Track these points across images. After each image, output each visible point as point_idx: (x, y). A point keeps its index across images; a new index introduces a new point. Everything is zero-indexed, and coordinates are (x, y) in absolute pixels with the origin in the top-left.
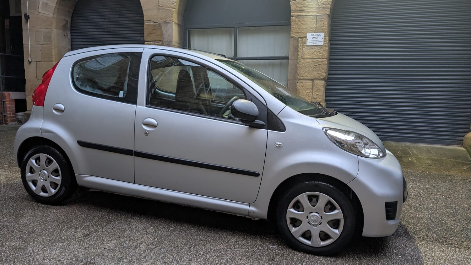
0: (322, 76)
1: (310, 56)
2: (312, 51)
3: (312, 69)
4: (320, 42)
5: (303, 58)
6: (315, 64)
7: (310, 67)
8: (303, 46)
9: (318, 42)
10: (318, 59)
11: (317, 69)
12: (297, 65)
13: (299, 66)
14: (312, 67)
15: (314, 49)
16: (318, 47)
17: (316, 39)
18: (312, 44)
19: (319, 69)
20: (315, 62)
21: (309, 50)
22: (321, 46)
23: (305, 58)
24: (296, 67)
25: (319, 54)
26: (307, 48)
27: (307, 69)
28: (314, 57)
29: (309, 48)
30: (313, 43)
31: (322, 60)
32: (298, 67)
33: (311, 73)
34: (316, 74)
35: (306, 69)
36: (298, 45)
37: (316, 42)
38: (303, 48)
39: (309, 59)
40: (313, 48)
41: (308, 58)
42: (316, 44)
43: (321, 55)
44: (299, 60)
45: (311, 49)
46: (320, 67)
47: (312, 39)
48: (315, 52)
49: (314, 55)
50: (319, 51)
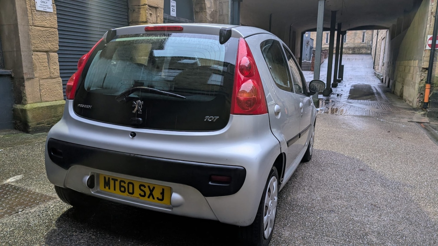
0: (56, 48)
1: (41, 24)
2: (43, 18)
3: (46, 39)
4: (49, 8)
5: (35, 25)
6: (48, 34)
7: (43, 37)
8: (32, 10)
9: (48, 8)
10: (50, 28)
11: (50, 39)
12: (29, 32)
13: (31, 34)
14: (45, 37)
15: (45, 16)
16: (48, 14)
17: (45, 4)
18: (41, 9)
19: (52, 40)
20: (47, 31)
21: (40, 16)
22: (51, 13)
23: (36, 25)
24: (28, 35)
25: (51, 23)
26: (37, 13)
27: (41, 39)
28: (46, 25)
29: (39, 13)
30: (43, 8)
31: (54, 29)
32: (30, 36)
33: (45, 44)
34: (50, 45)
35: (39, 38)
36: (27, 8)
37: (46, 8)
38: (33, 13)
39: (41, 27)
40: (43, 14)
41: (39, 25)
42: (46, 10)
43: (53, 23)
44: (30, 27)
45: (41, 14)
46: (52, 37)
47: (41, 3)
48: (46, 19)
49: (45, 22)
50: (50, 19)
